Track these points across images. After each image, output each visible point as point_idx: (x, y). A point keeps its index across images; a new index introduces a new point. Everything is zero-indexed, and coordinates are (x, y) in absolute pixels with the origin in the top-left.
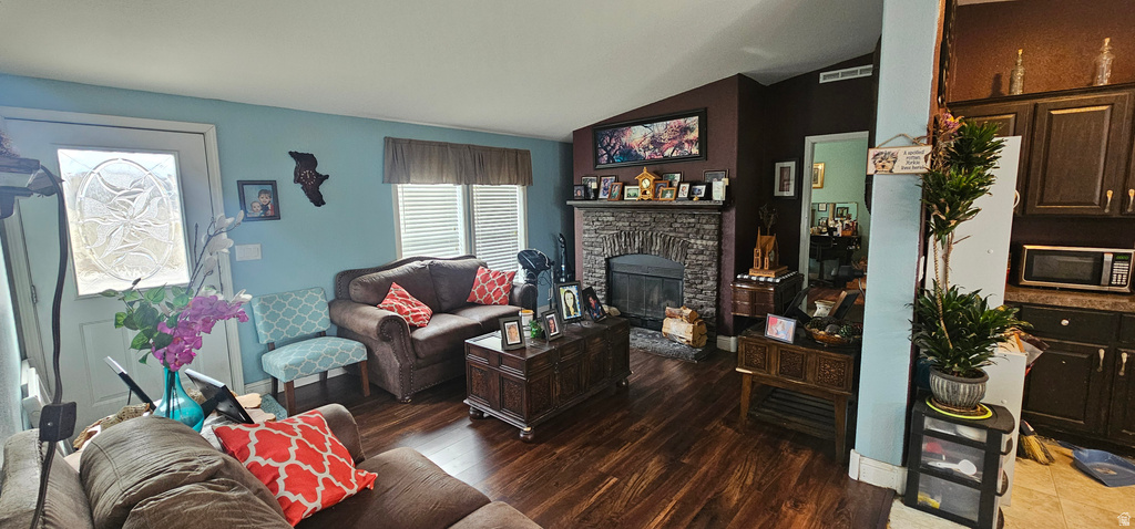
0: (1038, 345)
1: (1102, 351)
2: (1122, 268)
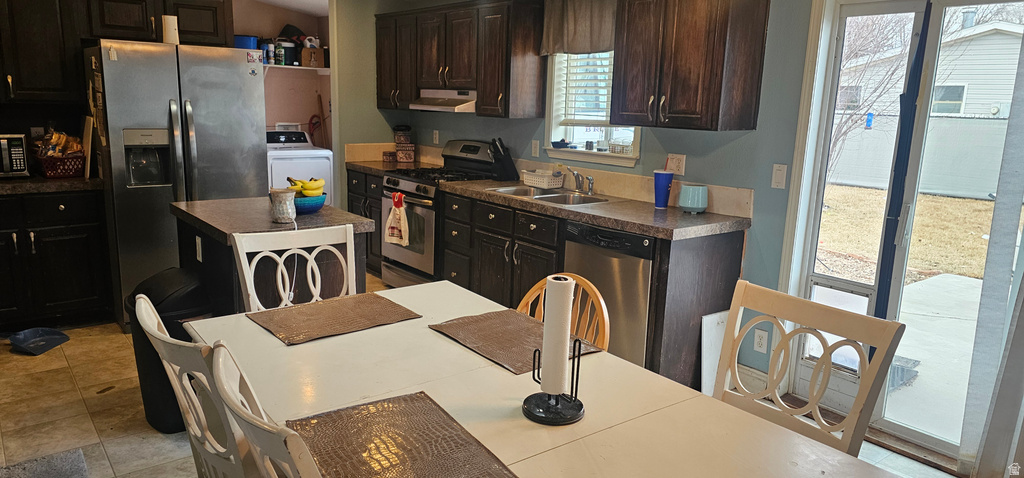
1: (15, 235)
2: (18, 153)
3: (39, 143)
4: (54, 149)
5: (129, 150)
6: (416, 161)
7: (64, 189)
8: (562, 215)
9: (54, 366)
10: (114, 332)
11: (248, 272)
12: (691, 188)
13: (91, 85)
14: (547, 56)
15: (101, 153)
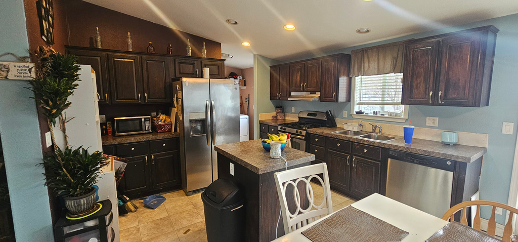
0: (125, 161)
1: (146, 157)
2: (148, 124)
3: (155, 119)
4: (161, 121)
5: (191, 121)
6: (284, 119)
7: (165, 137)
8: (386, 146)
9: (163, 216)
10: (182, 196)
11: (283, 191)
12: (449, 133)
13: (175, 96)
14: (351, 77)
15: (179, 122)
